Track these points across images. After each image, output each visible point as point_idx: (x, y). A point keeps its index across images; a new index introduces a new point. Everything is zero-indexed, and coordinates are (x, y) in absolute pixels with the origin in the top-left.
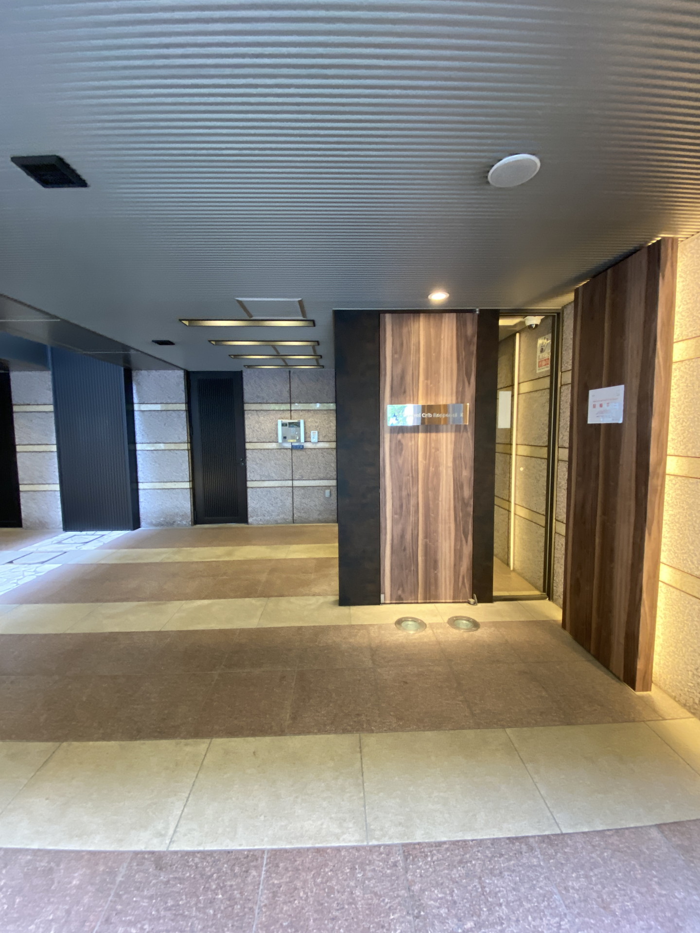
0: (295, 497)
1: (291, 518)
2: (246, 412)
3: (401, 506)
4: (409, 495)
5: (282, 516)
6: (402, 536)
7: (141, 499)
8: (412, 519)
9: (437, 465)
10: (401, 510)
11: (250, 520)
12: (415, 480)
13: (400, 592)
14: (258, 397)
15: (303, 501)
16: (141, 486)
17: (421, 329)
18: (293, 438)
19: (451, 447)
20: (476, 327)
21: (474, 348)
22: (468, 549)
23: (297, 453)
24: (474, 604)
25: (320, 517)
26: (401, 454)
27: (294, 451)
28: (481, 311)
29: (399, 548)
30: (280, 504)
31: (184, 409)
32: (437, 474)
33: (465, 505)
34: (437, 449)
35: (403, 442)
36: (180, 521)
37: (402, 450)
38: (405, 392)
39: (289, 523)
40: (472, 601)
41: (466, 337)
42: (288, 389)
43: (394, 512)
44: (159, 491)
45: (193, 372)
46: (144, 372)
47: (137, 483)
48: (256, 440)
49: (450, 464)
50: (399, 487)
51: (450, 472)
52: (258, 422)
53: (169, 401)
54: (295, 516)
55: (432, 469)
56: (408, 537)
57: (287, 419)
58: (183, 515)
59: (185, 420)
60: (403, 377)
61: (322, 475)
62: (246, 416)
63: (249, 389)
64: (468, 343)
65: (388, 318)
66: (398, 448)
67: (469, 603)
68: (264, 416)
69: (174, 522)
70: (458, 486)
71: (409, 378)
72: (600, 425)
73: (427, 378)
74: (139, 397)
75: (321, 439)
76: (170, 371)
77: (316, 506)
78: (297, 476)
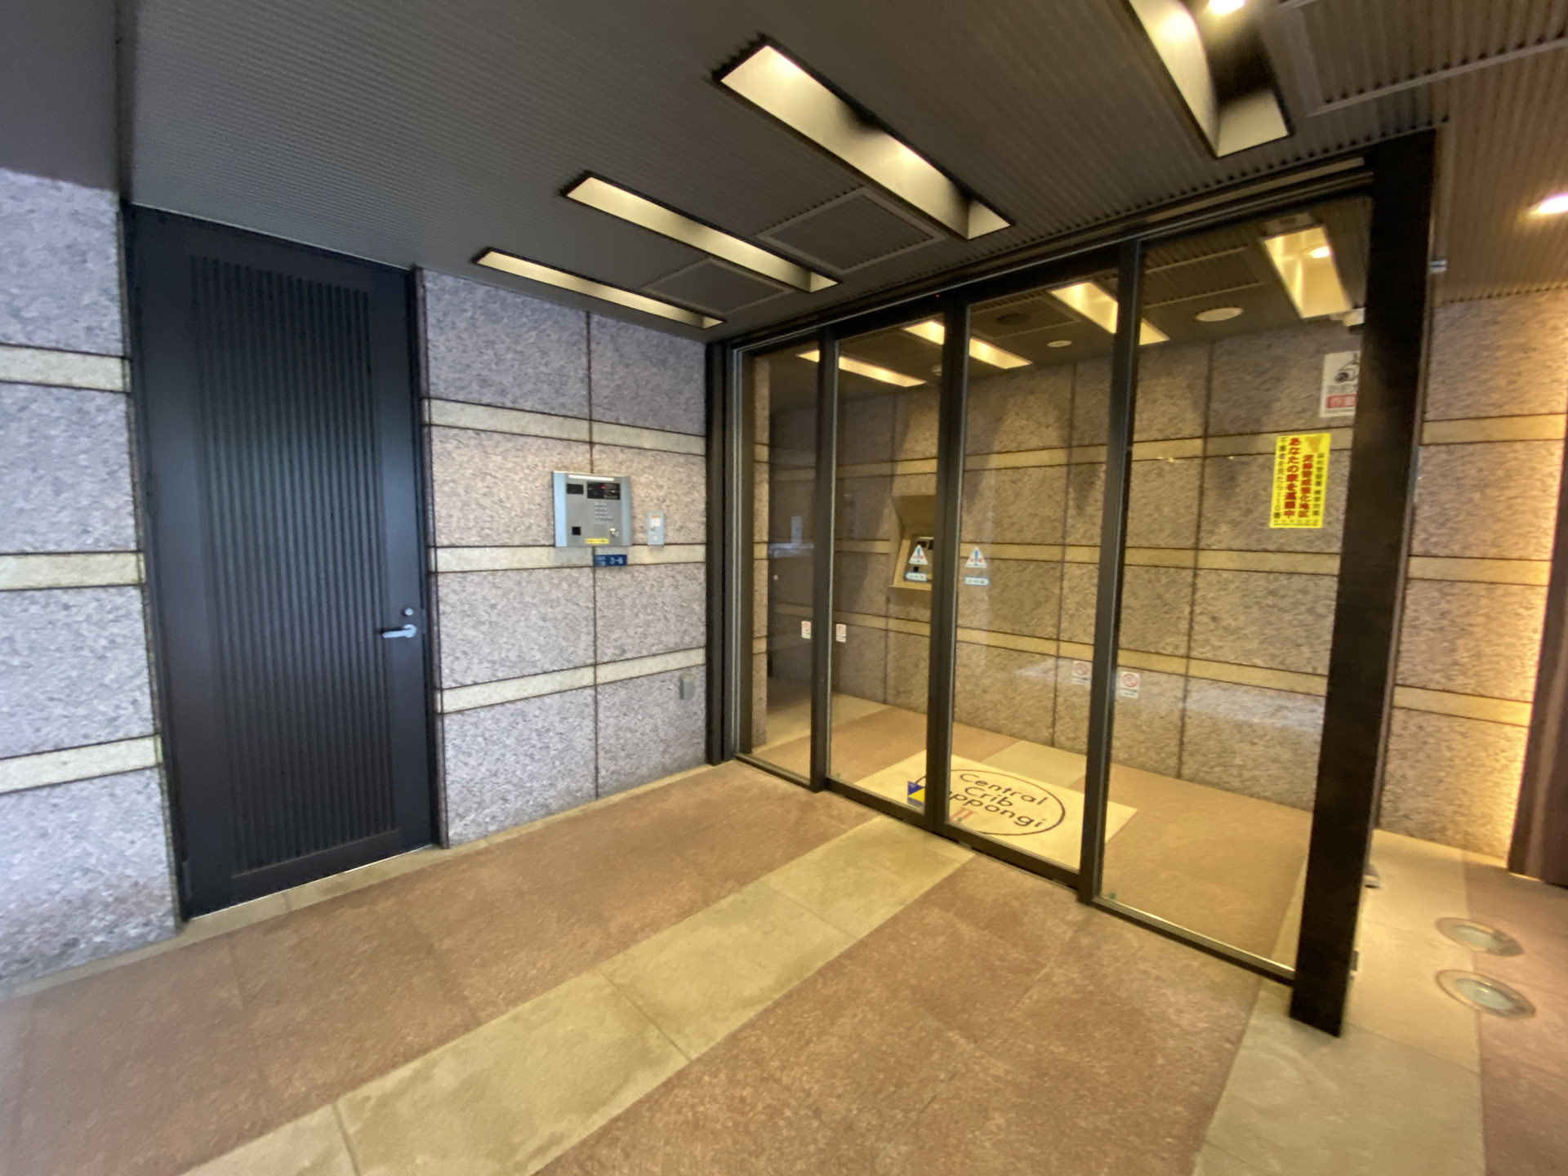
0: (601, 716)
1: (589, 786)
2: (436, 430)
5: (562, 785)
11: (454, 830)
14: (484, 382)
15: (623, 722)
18: (600, 532)
23: (611, 578)
25: (667, 759)
27: (600, 573)
30: (556, 745)
31: (118, 384)
39: (586, 799)
42: (582, 373)
45: (162, 216)
48: (474, 539)
52: (482, 474)
54: (603, 773)
57: (580, 469)
58: (120, 900)
59: (123, 438)
62: (437, 447)
63: (445, 348)
68: (504, 455)
69: (72, 942)
75: (673, 536)
77: (655, 729)
78: (607, 652)
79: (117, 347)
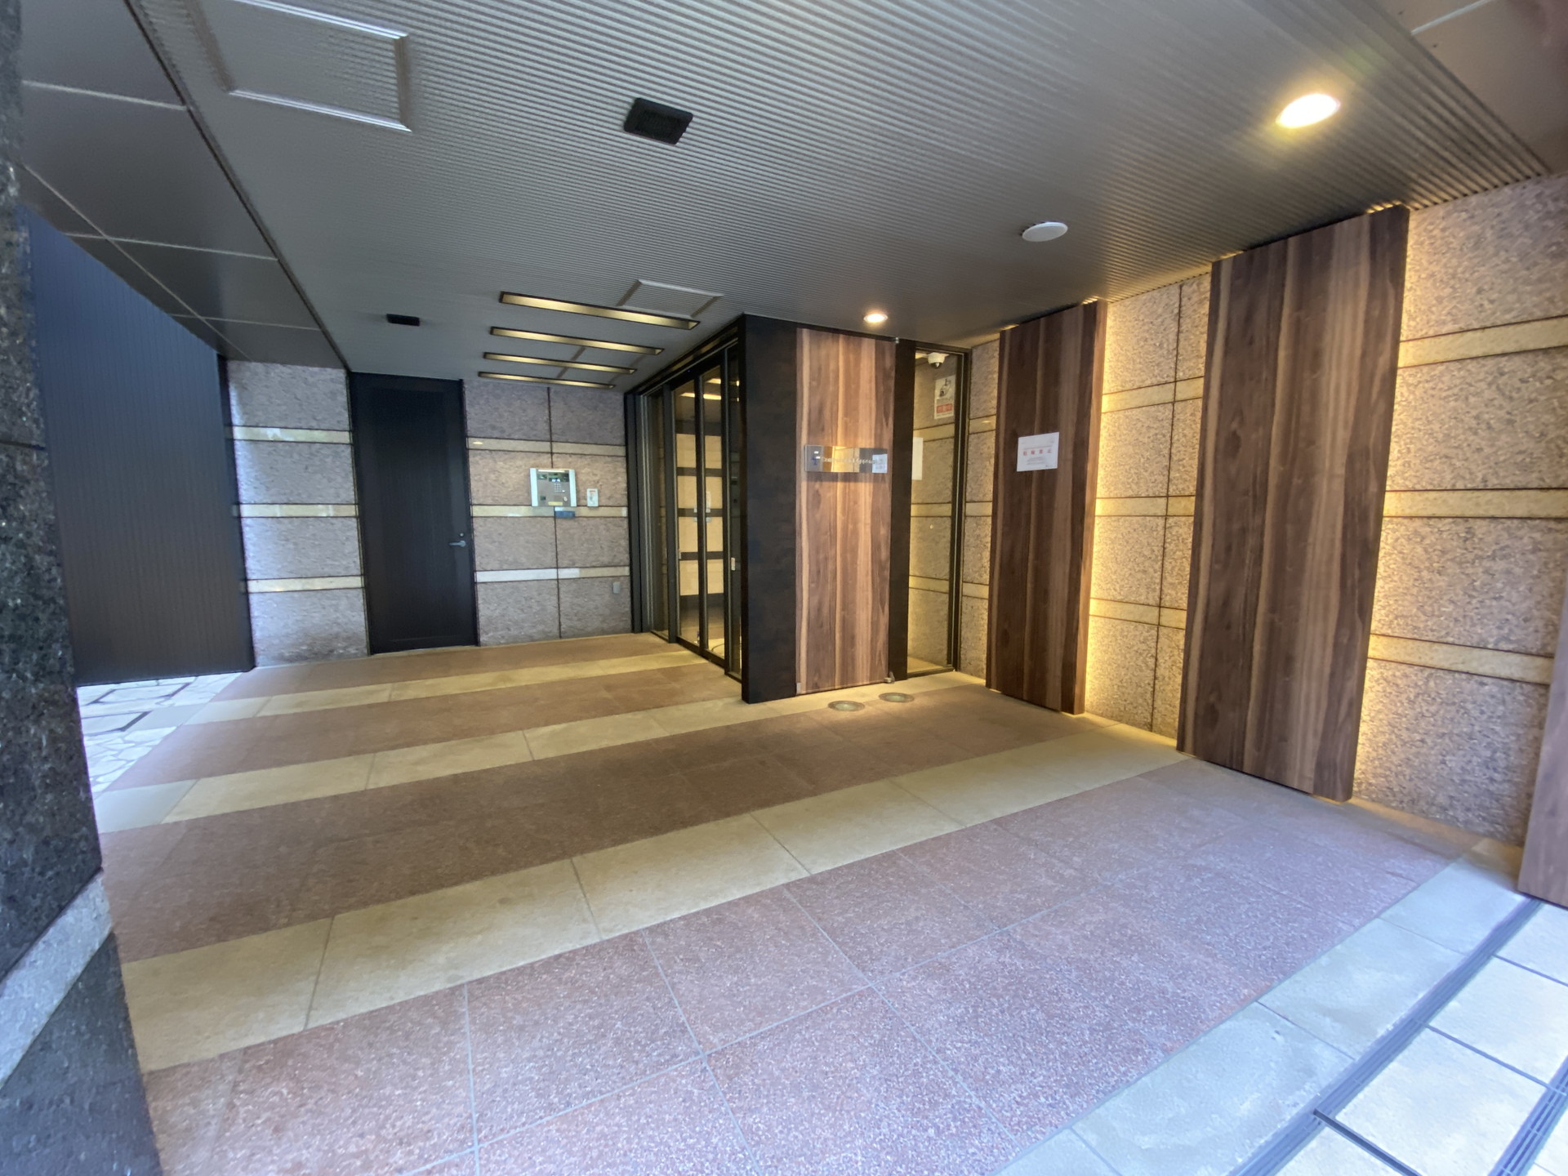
0: (561, 596)
1: (556, 631)
2: (471, 453)
3: (819, 572)
4: (826, 559)
5: (540, 627)
6: (819, 610)
7: (255, 612)
8: (829, 587)
9: (855, 523)
10: (818, 575)
11: (483, 638)
12: (834, 537)
13: (816, 679)
14: (493, 428)
15: (576, 601)
16: (253, 587)
17: (837, 352)
18: (557, 499)
19: (869, 500)
20: (894, 359)
21: (892, 383)
22: (884, 620)
23: (564, 524)
24: (892, 682)
25: (605, 626)
26: (818, 507)
27: (558, 521)
28: (900, 340)
29: (816, 625)
30: (536, 608)
31: (348, 441)
32: (855, 532)
33: (882, 568)
34: (856, 503)
35: (821, 492)
36: (345, 648)
37: (819, 502)
38: (823, 430)
39: (553, 638)
40: (889, 680)
41: (884, 369)
42: (546, 418)
43: (811, 582)
44: (296, 595)
45: (362, 375)
46: (258, 367)
47: (246, 580)
48: (490, 502)
49: (869, 521)
50: (816, 548)
51: (868, 530)
52: (493, 471)
53: (314, 424)
54: (563, 626)
55: (850, 526)
56: (825, 610)
57: (544, 467)
58: (349, 638)
59: (350, 461)
60: (821, 411)
61: (605, 559)
62: (471, 459)
63: (475, 413)
64: (886, 376)
65: (805, 336)
66: (816, 500)
67: (886, 682)
68: (505, 461)
69: (332, 651)
70: (876, 547)
71: (827, 413)
72: (1031, 472)
73: (846, 414)
74: (245, 413)
75: (604, 502)
76: (316, 369)
77: (596, 608)
78: (563, 561)
79: (347, 427)
